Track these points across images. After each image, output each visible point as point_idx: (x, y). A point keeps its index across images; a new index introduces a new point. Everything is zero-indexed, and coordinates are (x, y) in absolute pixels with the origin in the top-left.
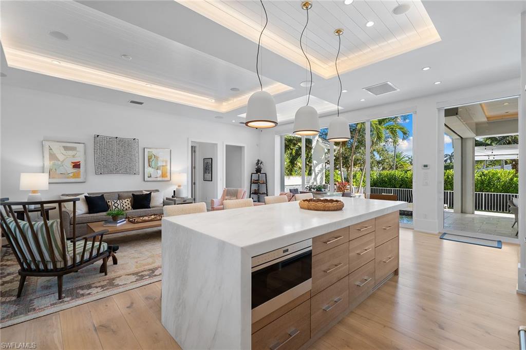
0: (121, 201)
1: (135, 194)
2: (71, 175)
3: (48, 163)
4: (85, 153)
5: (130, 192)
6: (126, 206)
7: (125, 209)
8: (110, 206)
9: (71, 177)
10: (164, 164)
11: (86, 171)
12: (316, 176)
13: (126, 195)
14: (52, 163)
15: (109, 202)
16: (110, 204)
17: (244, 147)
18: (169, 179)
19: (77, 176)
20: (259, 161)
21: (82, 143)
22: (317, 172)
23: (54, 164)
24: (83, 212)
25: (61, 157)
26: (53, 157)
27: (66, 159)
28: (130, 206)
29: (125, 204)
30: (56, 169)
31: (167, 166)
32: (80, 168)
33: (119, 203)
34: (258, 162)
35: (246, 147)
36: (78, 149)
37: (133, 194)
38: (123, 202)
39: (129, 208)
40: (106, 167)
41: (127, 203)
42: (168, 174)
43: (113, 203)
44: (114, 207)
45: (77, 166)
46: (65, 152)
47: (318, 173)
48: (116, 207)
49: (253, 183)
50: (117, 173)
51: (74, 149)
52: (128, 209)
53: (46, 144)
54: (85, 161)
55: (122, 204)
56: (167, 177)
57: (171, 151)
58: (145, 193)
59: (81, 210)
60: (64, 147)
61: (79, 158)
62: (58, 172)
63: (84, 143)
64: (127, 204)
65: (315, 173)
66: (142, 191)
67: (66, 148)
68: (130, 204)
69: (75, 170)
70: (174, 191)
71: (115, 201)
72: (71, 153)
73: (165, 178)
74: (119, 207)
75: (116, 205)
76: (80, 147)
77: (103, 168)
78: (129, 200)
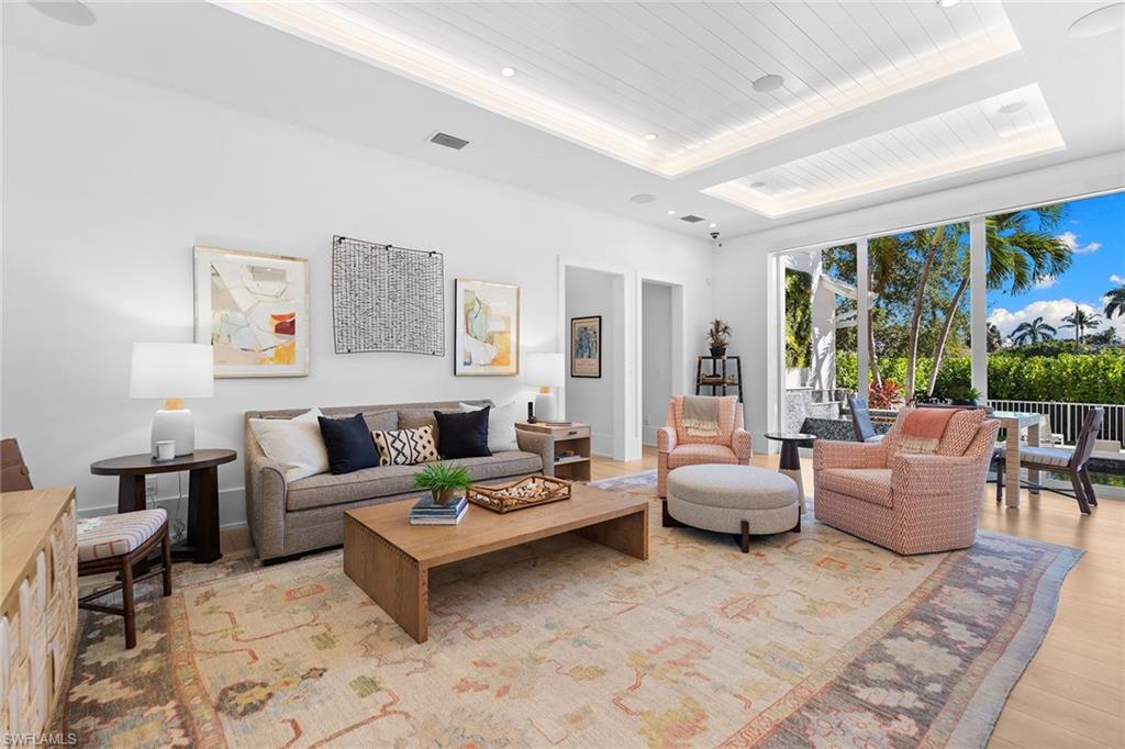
0: (410, 434)
1: (444, 411)
2: (271, 353)
3: (207, 317)
4: (308, 290)
5: (430, 405)
6: (424, 447)
7: (420, 459)
8: (382, 448)
9: (271, 359)
10: (503, 329)
11: (310, 344)
12: (820, 363)
13: (418, 414)
14: (218, 315)
15: (378, 435)
16: (381, 441)
17: (679, 286)
18: (515, 371)
19: (285, 355)
20: (717, 323)
21: (300, 260)
22: (820, 351)
23: (225, 320)
24: (316, 469)
25: (243, 300)
26: (221, 298)
27: (258, 305)
28: (432, 447)
29: (421, 443)
30: (229, 336)
31: (509, 332)
32: (293, 333)
33: (405, 440)
34: (718, 328)
35: (685, 287)
36: (288, 278)
37: (435, 412)
38: (416, 438)
39: (432, 454)
40: (363, 331)
41: (423, 439)
42: (512, 356)
43: (390, 439)
44: (394, 453)
45: (286, 327)
46: (255, 284)
47: (825, 355)
48: (399, 452)
49: (704, 383)
50: (390, 350)
51: (278, 275)
52: (428, 455)
53: (205, 259)
54: (309, 312)
55: (413, 444)
56: (508, 363)
57: (518, 290)
58: (469, 409)
59: (309, 463)
60: (252, 269)
61: (292, 306)
62: (236, 344)
63: (305, 260)
64: (424, 442)
65: (817, 357)
66: (456, 404)
67: (257, 272)
68: (433, 443)
69: (283, 340)
70: (530, 404)
71: (395, 434)
72: (273, 287)
73: (504, 369)
74: (407, 451)
75: (398, 445)
76: (295, 270)
77: (354, 337)
78: (430, 431)
